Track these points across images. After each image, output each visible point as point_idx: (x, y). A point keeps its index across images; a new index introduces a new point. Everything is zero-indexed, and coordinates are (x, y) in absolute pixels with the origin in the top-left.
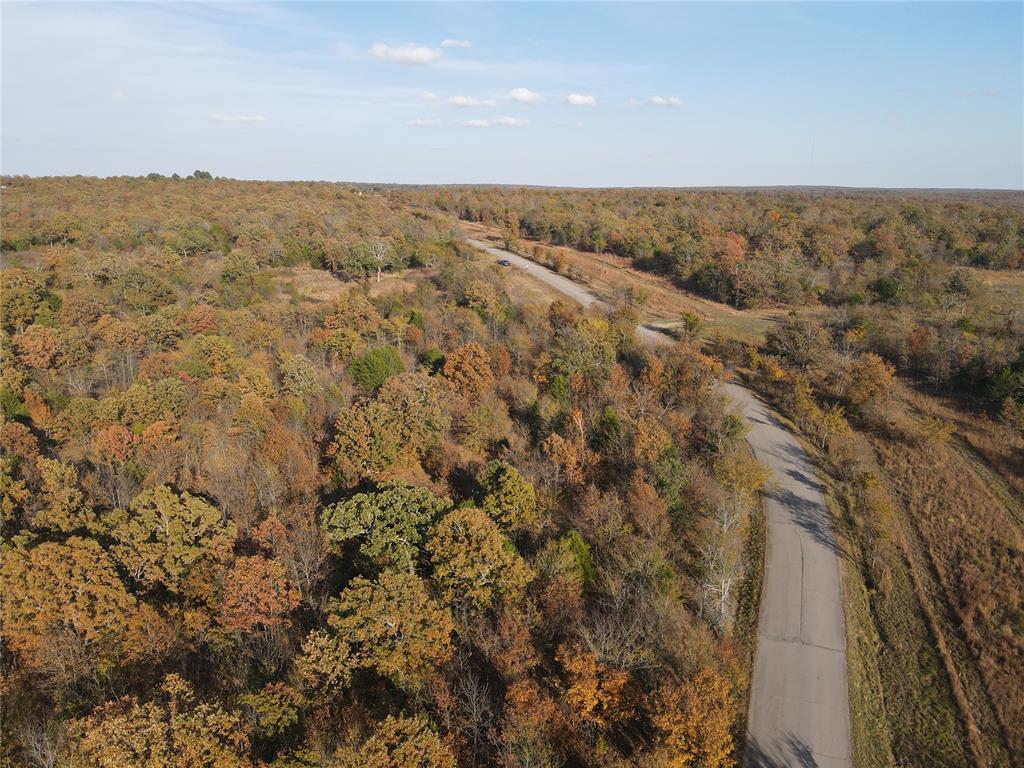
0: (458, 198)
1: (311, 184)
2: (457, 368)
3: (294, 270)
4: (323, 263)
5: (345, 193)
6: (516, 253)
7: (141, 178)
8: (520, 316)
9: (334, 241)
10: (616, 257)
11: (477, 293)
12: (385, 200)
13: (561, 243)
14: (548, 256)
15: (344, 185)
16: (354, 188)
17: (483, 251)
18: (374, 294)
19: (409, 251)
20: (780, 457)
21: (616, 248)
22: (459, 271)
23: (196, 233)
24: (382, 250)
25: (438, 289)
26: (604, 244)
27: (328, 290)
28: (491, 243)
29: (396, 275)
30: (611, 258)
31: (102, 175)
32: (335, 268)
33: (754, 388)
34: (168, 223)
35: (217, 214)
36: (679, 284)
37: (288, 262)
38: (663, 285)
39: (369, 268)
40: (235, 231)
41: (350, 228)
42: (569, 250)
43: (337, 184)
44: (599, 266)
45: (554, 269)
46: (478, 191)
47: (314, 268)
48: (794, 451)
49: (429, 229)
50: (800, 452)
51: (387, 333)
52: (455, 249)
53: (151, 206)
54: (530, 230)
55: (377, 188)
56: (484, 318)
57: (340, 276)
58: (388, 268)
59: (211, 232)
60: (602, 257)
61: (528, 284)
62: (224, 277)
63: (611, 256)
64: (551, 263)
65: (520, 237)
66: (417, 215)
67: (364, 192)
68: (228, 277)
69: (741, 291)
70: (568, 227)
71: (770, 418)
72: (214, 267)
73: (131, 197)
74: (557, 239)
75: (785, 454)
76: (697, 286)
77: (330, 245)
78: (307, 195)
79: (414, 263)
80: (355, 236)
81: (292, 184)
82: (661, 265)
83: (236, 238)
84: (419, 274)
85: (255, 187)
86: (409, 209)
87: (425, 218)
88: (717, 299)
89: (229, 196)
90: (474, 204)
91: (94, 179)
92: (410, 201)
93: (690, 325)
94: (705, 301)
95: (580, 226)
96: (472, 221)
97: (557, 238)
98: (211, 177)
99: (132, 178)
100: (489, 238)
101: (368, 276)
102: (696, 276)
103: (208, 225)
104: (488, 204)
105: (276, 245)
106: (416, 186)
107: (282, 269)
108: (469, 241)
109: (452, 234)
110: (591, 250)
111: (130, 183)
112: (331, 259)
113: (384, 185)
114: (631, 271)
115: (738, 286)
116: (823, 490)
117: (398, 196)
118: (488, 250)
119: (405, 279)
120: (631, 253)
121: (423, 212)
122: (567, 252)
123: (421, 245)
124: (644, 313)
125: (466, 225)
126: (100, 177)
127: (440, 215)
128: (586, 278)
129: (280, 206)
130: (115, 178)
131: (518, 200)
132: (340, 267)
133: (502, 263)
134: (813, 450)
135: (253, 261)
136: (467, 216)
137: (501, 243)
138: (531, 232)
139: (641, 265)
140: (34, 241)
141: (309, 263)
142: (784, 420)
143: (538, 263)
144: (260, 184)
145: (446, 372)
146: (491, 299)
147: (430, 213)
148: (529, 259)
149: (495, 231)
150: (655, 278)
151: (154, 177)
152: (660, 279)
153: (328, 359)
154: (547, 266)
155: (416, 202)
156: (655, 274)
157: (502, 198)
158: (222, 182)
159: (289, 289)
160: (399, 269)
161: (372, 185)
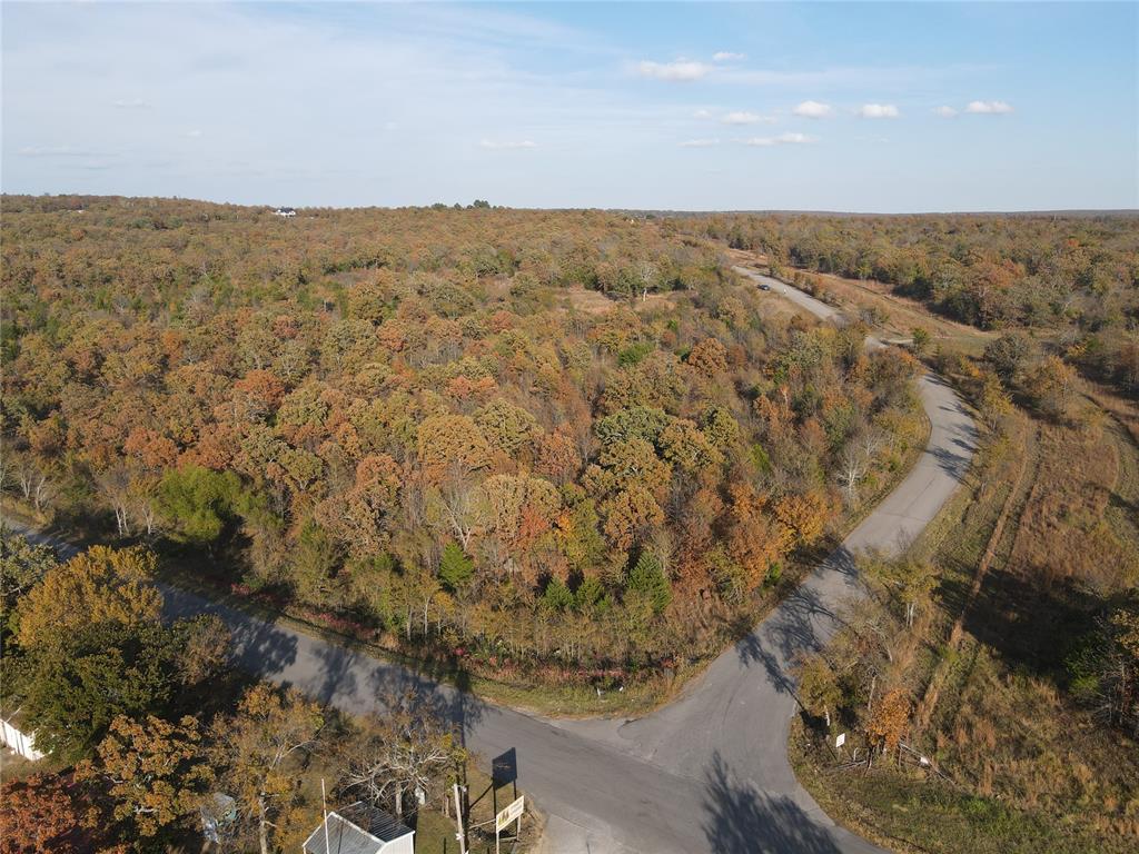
0: (731, 226)
1: (584, 212)
2: (699, 358)
3: (569, 290)
4: (595, 284)
5: (616, 221)
6: (779, 279)
7: (427, 207)
8: (762, 328)
9: (606, 264)
10: (878, 283)
11: (727, 307)
12: (657, 228)
13: (827, 271)
14: (808, 282)
15: (616, 212)
16: (625, 216)
17: (746, 277)
18: (638, 309)
19: (674, 274)
20: (953, 431)
21: (880, 276)
22: (716, 292)
23: (485, 258)
24: (648, 273)
25: (696, 307)
26: (868, 270)
27: (599, 305)
28: (757, 270)
29: (660, 296)
30: (873, 285)
31: (393, 206)
32: (606, 289)
33: (959, 389)
34: (461, 248)
35: (500, 241)
36: (933, 309)
37: (564, 283)
38: (916, 309)
39: (636, 288)
40: (518, 256)
41: (622, 254)
42: (834, 277)
43: (610, 212)
44: (858, 291)
45: (812, 294)
46: (753, 218)
47: (587, 288)
48: (966, 428)
49: (696, 257)
50: (972, 429)
51: (649, 337)
52: (719, 274)
53: (441, 235)
54: (799, 258)
55: (650, 216)
56: (730, 326)
57: (610, 296)
58: (653, 290)
59: (498, 257)
60: (864, 283)
61: (782, 306)
62: (512, 293)
63: (873, 282)
64: (810, 288)
65: (788, 265)
66: (687, 243)
67: (636, 220)
68: (515, 293)
69: (988, 314)
70: (836, 255)
71: (959, 407)
72: (503, 286)
73: (422, 226)
74: (824, 268)
75: (957, 430)
76: (948, 311)
77: (602, 268)
78: (581, 223)
79: (678, 285)
80: (625, 260)
81: (566, 212)
82: (919, 291)
83: (518, 262)
84: (681, 294)
85: (532, 216)
86: (680, 237)
87: (695, 245)
88: (964, 322)
89: (508, 224)
90: (747, 232)
91: (387, 209)
92: (682, 228)
93: (920, 339)
94: (953, 323)
95: (848, 253)
96: (742, 249)
97: (825, 266)
98: (489, 207)
99: (419, 209)
100: (757, 266)
101: (635, 296)
102: (948, 301)
103: (494, 252)
104: (761, 231)
105: (554, 268)
106: (693, 214)
107: (559, 289)
108: (733, 267)
109: (718, 260)
110: (856, 277)
111: (418, 212)
112: (602, 281)
113: (658, 212)
114: (890, 296)
115: (985, 308)
116: (975, 451)
117: (669, 224)
118: (751, 276)
119: (668, 299)
120: (895, 280)
121: (694, 240)
122: (829, 279)
123: (685, 269)
124: (885, 331)
125: (735, 253)
126: (391, 208)
127: (710, 243)
128: (839, 301)
129: (557, 234)
130: (404, 208)
131: (793, 229)
132: (610, 288)
133: (762, 288)
134: (982, 428)
135: (536, 280)
136: (739, 245)
137: (767, 271)
138: (801, 261)
139: (900, 292)
140: (354, 265)
141: (582, 285)
142: (970, 409)
143: (798, 289)
144: (535, 212)
145: (691, 361)
146: (741, 313)
147: (700, 241)
148: (791, 285)
149: (763, 259)
150: (911, 303)
151: (439, 207)
152: (917, 304)
153: (599, 353)
154: (806, 291)
155: (688, 231)
156: (914, 299)
157: (778, 226)
158: (500, 211)
159: (567, 305)
160: (663, 290)
161: (646, 212)
